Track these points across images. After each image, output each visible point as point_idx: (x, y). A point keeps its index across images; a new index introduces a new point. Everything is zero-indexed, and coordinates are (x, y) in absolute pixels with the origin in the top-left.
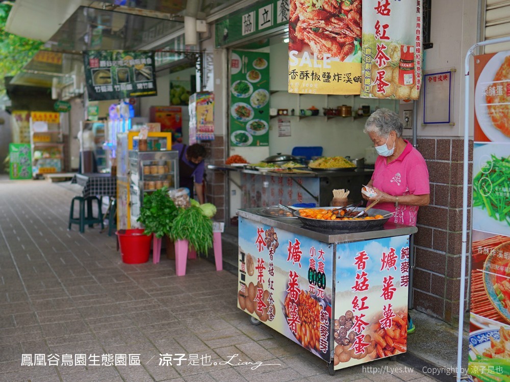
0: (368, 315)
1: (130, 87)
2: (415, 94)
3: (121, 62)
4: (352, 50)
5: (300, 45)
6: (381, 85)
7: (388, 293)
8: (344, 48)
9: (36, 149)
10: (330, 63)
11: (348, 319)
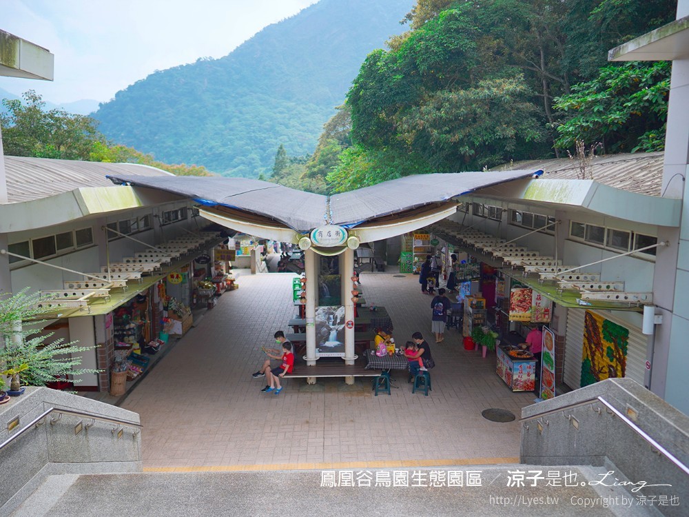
0: (523, 380)
1: (471, 277)
2: (549, 320)
3: (468, 268)
4: (528, 309)
5: (513, 309)
6: (537, 318)
7: (529, 375)
8: (525, 309)
9: (415, 256)
10: (521, 313)
11: (517, 380)
